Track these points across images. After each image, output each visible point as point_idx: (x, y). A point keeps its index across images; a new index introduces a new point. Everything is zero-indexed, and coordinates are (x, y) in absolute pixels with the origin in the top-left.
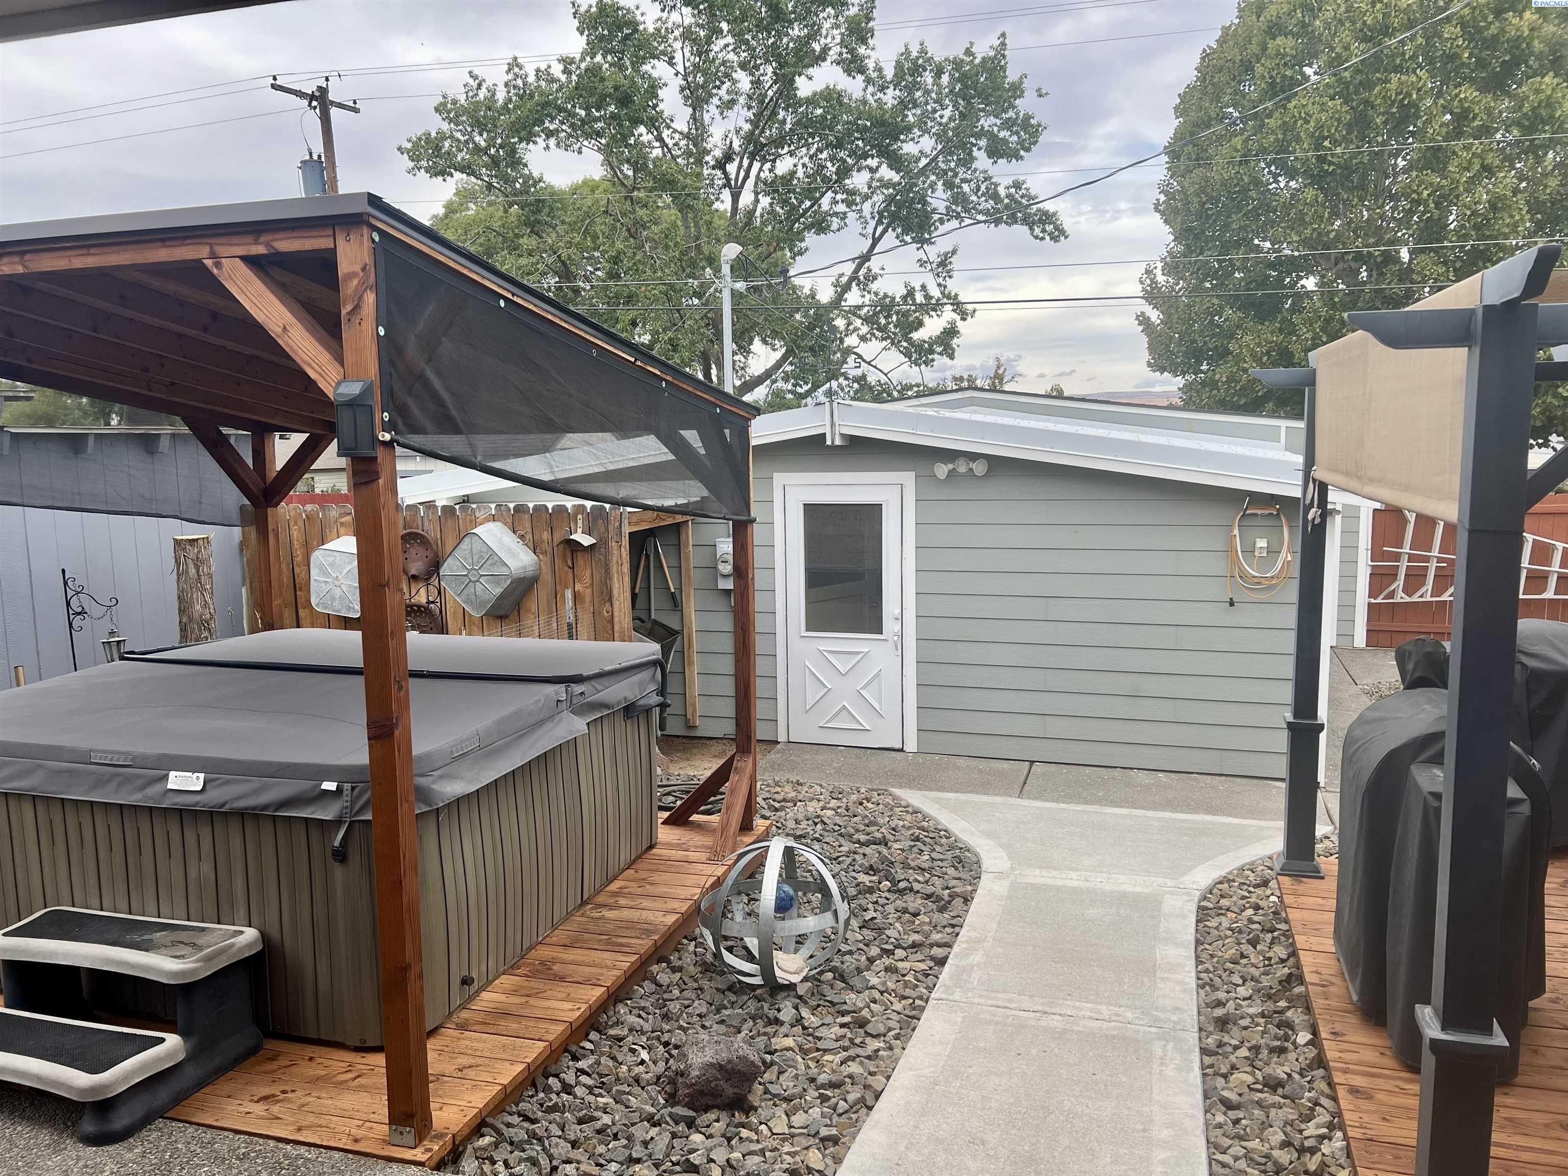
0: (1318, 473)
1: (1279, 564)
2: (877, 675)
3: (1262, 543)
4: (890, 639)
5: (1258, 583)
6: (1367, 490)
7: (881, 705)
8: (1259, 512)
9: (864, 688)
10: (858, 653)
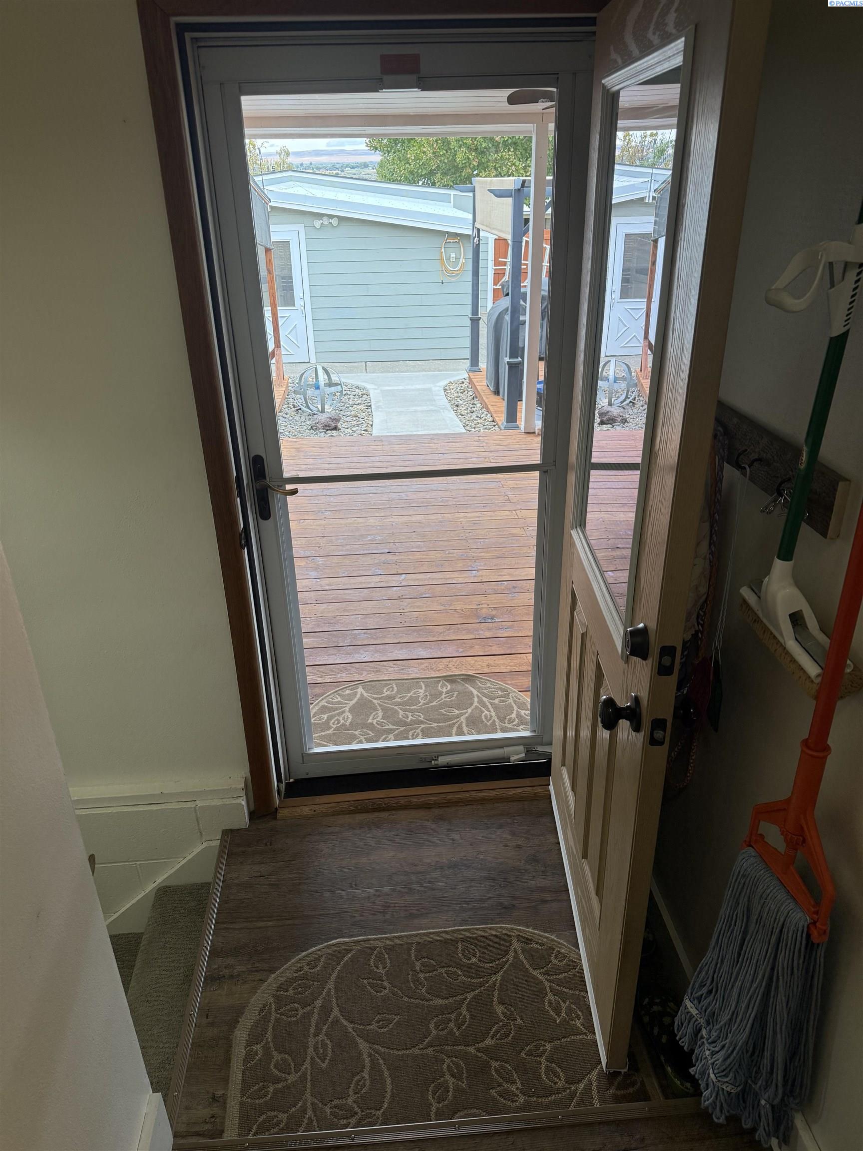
0: (477, 225)
1: (460, 265)
2: (295, 327)
3: (453, 255)
4: (299, 309)
5: (452, 273)
6: (493, 231)
7: (297, 342)
8: (451, 241)
9: (288, 334)
10: (285, 317)
